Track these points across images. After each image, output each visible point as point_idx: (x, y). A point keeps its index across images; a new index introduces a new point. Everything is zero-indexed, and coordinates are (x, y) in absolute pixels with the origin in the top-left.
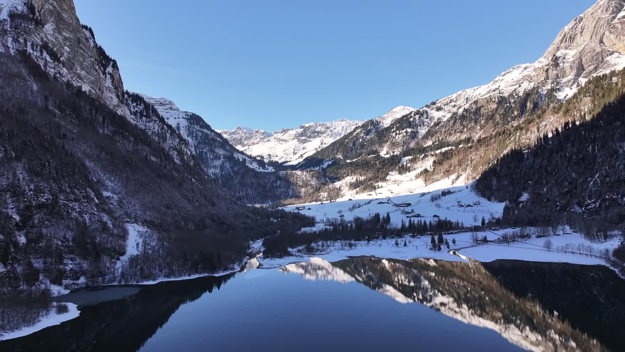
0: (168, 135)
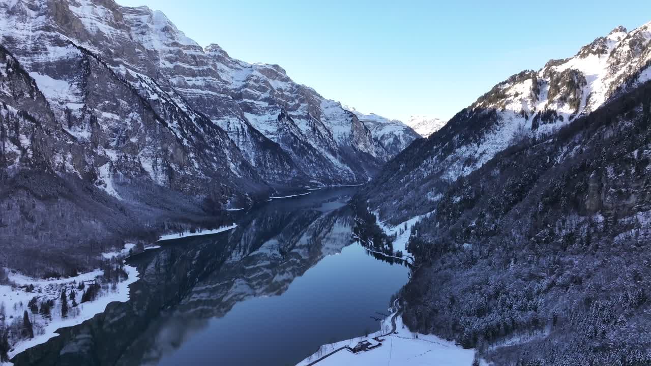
0: (384, 152)
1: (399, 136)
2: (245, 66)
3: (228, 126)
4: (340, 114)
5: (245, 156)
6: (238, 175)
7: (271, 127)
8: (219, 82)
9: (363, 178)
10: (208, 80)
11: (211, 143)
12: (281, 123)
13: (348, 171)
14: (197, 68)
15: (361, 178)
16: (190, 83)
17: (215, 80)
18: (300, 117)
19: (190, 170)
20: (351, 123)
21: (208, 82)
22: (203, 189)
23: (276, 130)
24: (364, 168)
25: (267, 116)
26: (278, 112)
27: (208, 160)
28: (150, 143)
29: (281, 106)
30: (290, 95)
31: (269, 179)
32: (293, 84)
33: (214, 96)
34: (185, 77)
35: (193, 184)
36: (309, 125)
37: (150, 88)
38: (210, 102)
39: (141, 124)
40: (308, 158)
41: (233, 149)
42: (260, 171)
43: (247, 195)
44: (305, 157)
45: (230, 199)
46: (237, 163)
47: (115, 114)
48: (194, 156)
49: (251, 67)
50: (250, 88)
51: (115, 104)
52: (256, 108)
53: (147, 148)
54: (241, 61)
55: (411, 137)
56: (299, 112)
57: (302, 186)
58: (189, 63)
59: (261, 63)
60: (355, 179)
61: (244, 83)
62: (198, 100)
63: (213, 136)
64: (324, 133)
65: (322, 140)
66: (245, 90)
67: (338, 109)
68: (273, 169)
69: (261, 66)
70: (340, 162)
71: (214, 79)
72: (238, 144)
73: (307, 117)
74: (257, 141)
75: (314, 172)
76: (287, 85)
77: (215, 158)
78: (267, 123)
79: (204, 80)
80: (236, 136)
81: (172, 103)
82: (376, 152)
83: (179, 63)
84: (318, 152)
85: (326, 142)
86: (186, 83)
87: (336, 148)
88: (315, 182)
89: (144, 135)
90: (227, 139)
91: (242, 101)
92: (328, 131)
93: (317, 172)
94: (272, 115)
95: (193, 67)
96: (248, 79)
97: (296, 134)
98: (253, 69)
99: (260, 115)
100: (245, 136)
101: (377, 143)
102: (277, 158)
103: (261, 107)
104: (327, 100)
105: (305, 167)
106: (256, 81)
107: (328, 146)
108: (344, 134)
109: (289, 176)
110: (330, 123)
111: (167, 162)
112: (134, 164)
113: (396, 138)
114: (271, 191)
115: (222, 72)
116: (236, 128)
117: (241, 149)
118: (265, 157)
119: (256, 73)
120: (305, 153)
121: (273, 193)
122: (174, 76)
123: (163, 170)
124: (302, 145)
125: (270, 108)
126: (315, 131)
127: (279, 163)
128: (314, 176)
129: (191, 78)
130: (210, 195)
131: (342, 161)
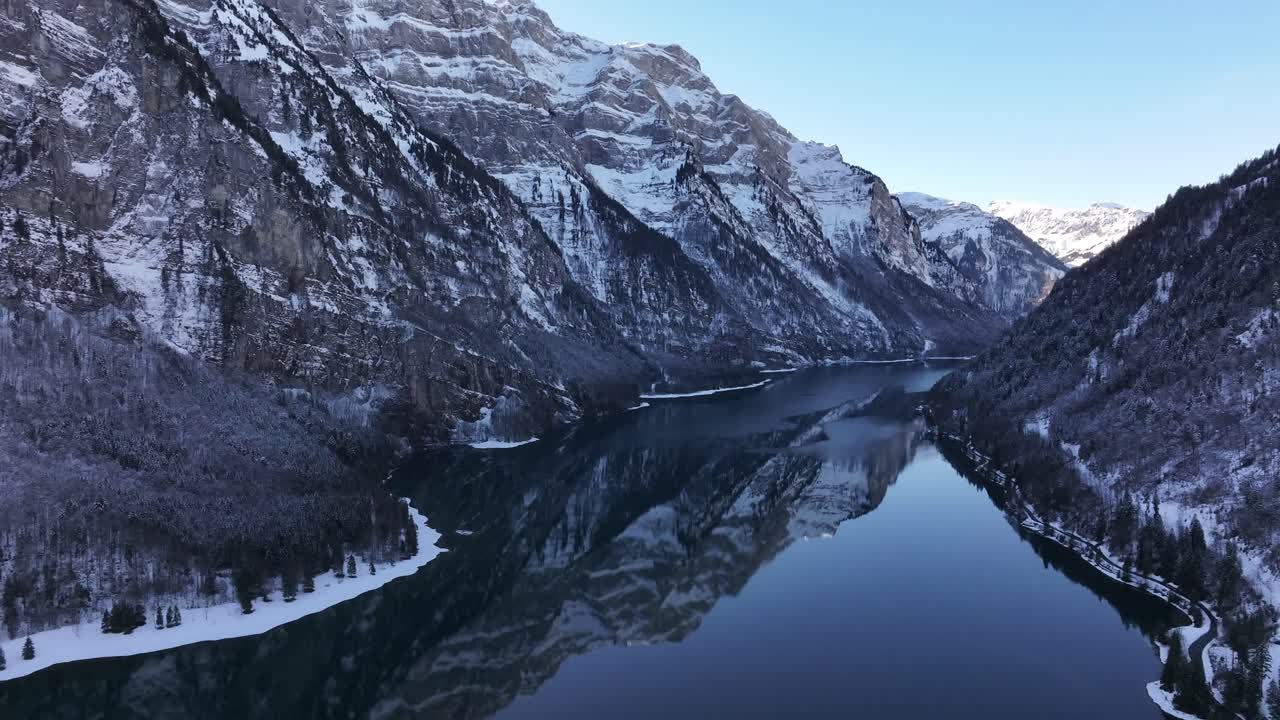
0: (955, 276)
1: (979, 240)
2: (594, 49)
3: (535, 189)
4: (839, 174)
5: (579, 272)
6: (546, 325)
7: (656, 200)
8: (514, 69)
9: (911, 341)
10: (483, 66)
11: (458, 220)
12: (684, 190)
13: (870, 322)
14: (456, 35)
15: (905, 342)
16: (433, 73)
17: (503, 66)
18: (735, 179)
19: (332, 294)
20: (870, 198)
21: (484, 70)
22: (379, 369)
23: (671, 207)
24: (910, 314)
25: (649, 172)
26: (678, 162)
27: (431, 268)
28: (163, 184)
29: (686, 146)
30: (710, 122)
31: (645, 341)
32: (717, 95)
33: (497, 107)
34: (419, 56)
35: (342, 348)
36: (760, 198)
37: (246, 29)
38: (485, 125)
39: (131, 110)
40: (757, 283)
41: (538, 247)
42: (619, 316)
43: (561, 387)
44: (751, 280)
45: (493, 404)
46: (548, 288)
47: (20, 63)
48: (366, 248)
49: (611, 50)
50: (604, 100)
51: (19, 26)
52: (619, 152)
53: (151, 203)
54: (585, 38)
55: (1012, 242)
56: (734, 166)
57: (742, 361)
58: (433, 19)
59: (636, 44)
60: (889, 343)
61: (591, 89)
62: (453, 118)
63: (465, 199)
64: (800, 221)
65: (795, 237)
66: (591, 105)
67: (832, 164)
68: (657, 311)
69: (636, 50)
70: (846, 297)
71: (502, 62)
72: (561, 239)
73: (755, 180)
74: (613, 231)
75: (776, 322)
76: (704, 98)
77: (461, 265)
78: (648, 190)
79: (474, 64)
80: (556, 217)
81: (322, 82)
82: (934, 276)
83: (404, 18)
84: (786, 269)
85: (806, 244)
86: (421, 72)
87: (832, 260)
88: (780, 349)
89: (143, 152)
90: (519, 216)
91: (583, 135)
92: (811, 217)
93: (783, 323)
94: (660, 169)
95: (444, 32)
96: (602, 77)
97: (724, 219)
98: (614, 53)
99: (629, 170)
100: (580, 218)
101: (935, 253)
102: (672, 281)
103: (632, 149)
104: (804, 142)
105: (751, 307)
106: (620, 84)
107: (809, 253)
108: (852, 225)
109: (706, 331)
110: (812, 198)
111: (223, 257)
112: (63, 258)
113: (971, 246)
114: (651, 374)
115: (534, 62)
116: (556, 194)
117: (568, 250)
118: (636, 276)
119: (621, 63)
120: (749, 269)
121: (653, 381)
122: (389, 53)
123: (202, 290)
124: (742, 247)
125: (657, 152)
126: (776, 215)
127: (676, 293)
128: (776, 331)
129: (437, 59)
130: (408, 390)
131: (851, 295)
